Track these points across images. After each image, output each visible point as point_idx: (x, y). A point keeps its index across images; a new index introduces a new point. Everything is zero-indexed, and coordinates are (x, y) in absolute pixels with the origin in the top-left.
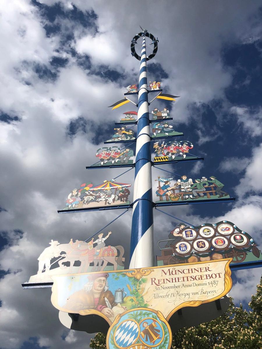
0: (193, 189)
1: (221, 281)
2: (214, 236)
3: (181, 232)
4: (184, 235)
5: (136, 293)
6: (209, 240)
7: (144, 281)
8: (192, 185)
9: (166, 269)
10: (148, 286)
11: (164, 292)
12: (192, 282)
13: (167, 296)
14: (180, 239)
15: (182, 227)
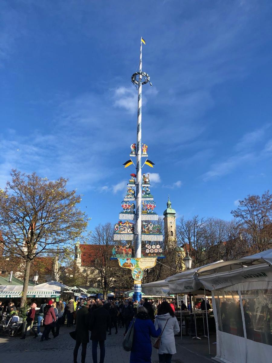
0: (153, 229)
1: (154, 263)
2: (155, 248)
3: (147, 246)
4: (148, 247)
5: (137, 264)
6: (154, 249)
7: (139, 261)
8: (153, 227)
9: (143, 259)
10: (139, 262)
11: (143, 264)
12: (148, 262)
13: (143, 265)
14: (147, 248)
15: (148, 244)
